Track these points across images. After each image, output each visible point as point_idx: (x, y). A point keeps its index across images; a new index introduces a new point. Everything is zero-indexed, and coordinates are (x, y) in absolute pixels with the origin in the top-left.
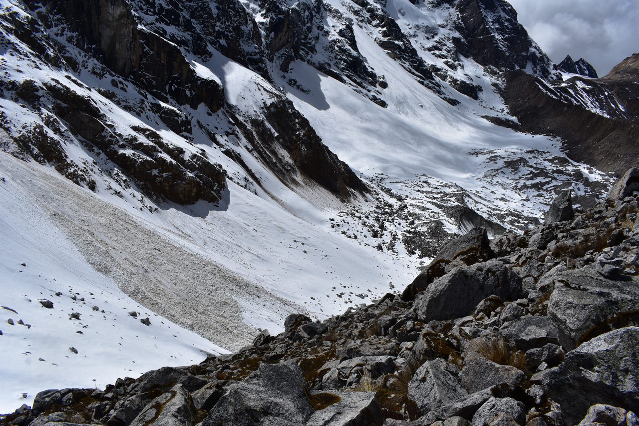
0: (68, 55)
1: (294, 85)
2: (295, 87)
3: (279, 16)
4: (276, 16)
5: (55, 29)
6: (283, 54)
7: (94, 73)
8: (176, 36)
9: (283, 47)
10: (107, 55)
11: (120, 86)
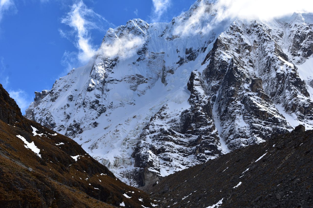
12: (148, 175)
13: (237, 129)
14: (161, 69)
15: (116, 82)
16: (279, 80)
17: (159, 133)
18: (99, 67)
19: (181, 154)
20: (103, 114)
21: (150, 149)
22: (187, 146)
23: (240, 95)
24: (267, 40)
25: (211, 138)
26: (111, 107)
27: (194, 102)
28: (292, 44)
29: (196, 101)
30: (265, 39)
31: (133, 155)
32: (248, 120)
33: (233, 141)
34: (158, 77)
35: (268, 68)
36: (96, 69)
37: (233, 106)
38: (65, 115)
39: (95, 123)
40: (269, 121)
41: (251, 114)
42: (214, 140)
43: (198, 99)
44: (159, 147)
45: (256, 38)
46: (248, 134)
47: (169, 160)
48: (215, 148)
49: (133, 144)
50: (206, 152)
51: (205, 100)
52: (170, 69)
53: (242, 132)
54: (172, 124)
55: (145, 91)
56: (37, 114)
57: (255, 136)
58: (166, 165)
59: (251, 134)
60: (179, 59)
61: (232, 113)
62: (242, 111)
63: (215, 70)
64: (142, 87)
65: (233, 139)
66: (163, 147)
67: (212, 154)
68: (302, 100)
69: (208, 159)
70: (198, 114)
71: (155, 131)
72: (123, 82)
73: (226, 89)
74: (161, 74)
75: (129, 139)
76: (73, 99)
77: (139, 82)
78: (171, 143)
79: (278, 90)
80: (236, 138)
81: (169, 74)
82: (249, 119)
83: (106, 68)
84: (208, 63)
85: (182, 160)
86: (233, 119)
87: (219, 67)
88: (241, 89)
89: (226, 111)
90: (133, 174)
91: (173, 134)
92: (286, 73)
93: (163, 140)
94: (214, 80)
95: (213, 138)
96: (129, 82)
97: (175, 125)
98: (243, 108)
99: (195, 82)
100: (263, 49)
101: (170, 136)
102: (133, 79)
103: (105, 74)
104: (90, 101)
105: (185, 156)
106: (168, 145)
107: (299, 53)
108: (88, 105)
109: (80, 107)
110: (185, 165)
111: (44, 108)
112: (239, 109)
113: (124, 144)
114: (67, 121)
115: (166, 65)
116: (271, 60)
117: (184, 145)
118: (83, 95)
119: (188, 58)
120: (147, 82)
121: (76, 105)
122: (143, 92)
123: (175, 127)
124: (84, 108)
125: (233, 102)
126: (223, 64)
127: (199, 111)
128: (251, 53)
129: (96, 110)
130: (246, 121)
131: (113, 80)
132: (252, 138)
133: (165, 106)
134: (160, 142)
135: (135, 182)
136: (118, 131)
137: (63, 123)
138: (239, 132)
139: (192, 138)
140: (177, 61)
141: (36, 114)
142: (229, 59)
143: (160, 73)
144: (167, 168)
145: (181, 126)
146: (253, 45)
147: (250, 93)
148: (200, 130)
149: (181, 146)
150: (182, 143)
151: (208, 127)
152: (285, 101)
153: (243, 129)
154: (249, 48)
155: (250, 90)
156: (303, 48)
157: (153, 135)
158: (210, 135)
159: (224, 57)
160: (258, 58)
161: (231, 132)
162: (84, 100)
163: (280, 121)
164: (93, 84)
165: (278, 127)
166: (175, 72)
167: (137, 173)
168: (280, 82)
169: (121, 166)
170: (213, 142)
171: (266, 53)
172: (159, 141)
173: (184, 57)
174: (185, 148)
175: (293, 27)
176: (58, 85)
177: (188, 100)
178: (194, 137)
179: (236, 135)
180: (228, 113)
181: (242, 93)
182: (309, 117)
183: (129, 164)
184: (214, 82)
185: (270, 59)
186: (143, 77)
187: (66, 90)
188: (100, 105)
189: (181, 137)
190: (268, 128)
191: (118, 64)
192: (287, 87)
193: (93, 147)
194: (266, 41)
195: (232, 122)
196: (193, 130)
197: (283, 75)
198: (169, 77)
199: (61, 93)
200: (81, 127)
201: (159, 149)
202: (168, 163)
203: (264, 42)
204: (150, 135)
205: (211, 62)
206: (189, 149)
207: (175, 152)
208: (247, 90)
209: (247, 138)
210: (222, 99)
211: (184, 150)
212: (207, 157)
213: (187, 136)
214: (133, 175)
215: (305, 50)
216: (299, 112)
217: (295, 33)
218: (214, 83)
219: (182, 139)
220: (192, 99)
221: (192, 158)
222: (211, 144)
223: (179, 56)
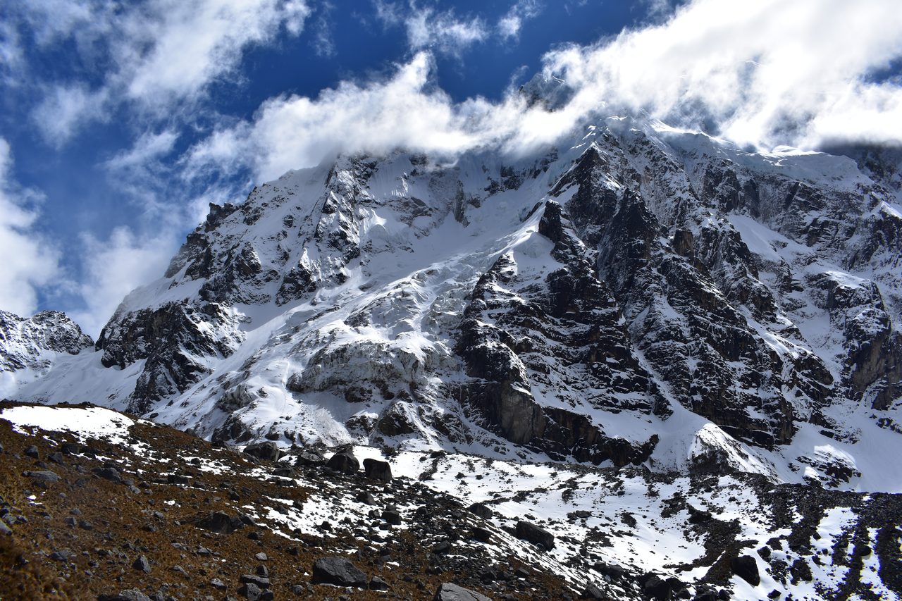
0: (469, 433)
1: (887, 425)
2: (889, 428)
3: (864, 342)
4: (860, 343)
5: (471, 418)
6: (877, 388)
7: (483, 443)
8: (630, 402)
9: (877, 378)
10: (507, 431)
11: (500, 450)
12: (510, 399)
13: (662, 322)
14: (454, 197)
15: (374, 205)
16: (708, 241)
17: (508, 309)
18: (344, 173)
19: (559, 359)
20: (353, 261)
21: (502, 341)
22: (567, 345)
23: (655, 256)
24: (671, 169)
25: (618, 334)
26: (368, 249)
27: (567, 257)
28: (702, 186)
29: (573, 256)
30: (666, 167)
31: (458, 351)
32: (681, 307)
33: (656, 344)
34: (449, 209)
35: (679, 217)
36: (339, 175)
37: (646, 277)
38: (279, 252)
39: (342, 274)
40: (719, 313)
41: (688, 295)
42: (624, 338)
43: (574, 252)
44: (520, 339)
45: (647, 162)
46: (686, 334)
47: (542, 368)
48: (627, 354)
49: (450, 325)
50: (608, 360)
51: (590, 257)
52: (474, 198)
53: (675, 330)
54: (533, 295)
55: (428, 231)
56: (216, 244)
57: (702, 340)
58: (539, 379)
59: (692, 335)
60: (488, 184)
61: (644, 289)
62: (663, 287)
63: (594, 204)
64: (422, 222)
65: (657, 341)
66: (526, 340)
67: (621, 367)
68: (755, 284)
69: (614, 375)
70: (587, 281)
71: (498, 305)
72: (387, 206)
73: (624, 241)
74: (455, 206)
75: (440, 314)
76: (294, 224)
77: (417, 213)
78: (539, 334)
79: (706, 258)
80: (662, 340)
81: (470, 206)
82: (682, 304)
83: (356, 176)
84: (575, 189)
85: (565, 374)
86: (649, 302)
87: (601, 200)
88: (655, 245)
89: (630, 283)
90: (471, 392)
91: (541, 315)
92: (720, 230)
93: (522, 324)
94: (591, 222)
95: (621, 335)
96: (399, 209)
97: (538, 298)
98: (664, 281)
99: (563, 220)
100: (664, 184)
101: (535, 318)
102: (407, 204)
103: (354, 187)
104: (329, 231)
105: (565, 364)
106: (536, 338)
107: (713, 203)
108: (326, 239)
109: (308, 240)
110: (571, 383)
111: (230, 234)
112: (658, 284)
113: (432, 323)
114: (284, 264)
115: (465, 191)
116: (685, 203)
117: (562, 341)
118: (314, 218)
119: (506, 183)
120: (430, 215)
121: (300, 235)
122: (426, 232)
123: (538, 301)
124: (318, 244)
125: (644, 268)
126: (609, 195)
127: (589, 275)
128: (642, 188)
129: (341, 250)
130: (678, 308)
131: (369, 201)
132: (696, 344)
133: (505, 257)
134: (515, 328)
135: (476, 412)
136: (408, 295)
137: (276, 267)
138: (670, 328)
139: (577, 328)
140: (487, 186)
141: (213, 243)
142: (617, 189)
143: (451, 203)
144: (542, 387)
145: (552, 300)
146: (643, 175)
147: (677, 256)
148: (595, 314)
149: (558, 343)
150: (558, 337)
151: (610, 310)
152: (725, 281)
153: (675, 323)
154: (637, 178)
155: (673, 251)
156: (720, 196)
157: (496, 311)
158: (615, 327)
159: (608, 183)
160: (653, 198)
161: (650, 325)
162: (317, 228)
163: (737, 316)
164: (335, 202)
165: (735, 327)
166: (483, 205)
167: (483, 390)
168: (711, 245)
169: (436, 371)
170: (622, 342)
171: (673, 190)
172: (512, 327)
173: (499, 181)
174: (564, 347)
175: (700, 158)
176: (260, 195)
177: (552, 253)
178: (582, 328)
179: (664, 333)
180: (634, 287)
181: (658, 253)
182: (769, 317)
183: (453, 369)
184: (592, 226)
185: (681, 202)
186: (424, 204)
187: (278, 206)
188: (348, 243)
189: (554, 324)
190: (719, 327)
191: (375, 174)
192: (725, 256)
193: (356, 321)
194: (668, 171)
195: (645, 307)
196: (577, 312)
197: (716, 233)
198: (470, 212)
199: (267, 210)
200: (314, 279)
201: (520, 344)
202: (542, 375)
203: (665, 172)
204: (489, 311)
205: (581, 189)
206: (571, 350)
207: (549, 354)
208: (668, 250)
209: (686, 341)
210: (617, 260)
211: (563, 351)
212: (613, 372)
213: (565, 324)
214: (470, 395)
215: (722, 199)
216: (752, 305)
217: (705, 167)
218: (592, 229)
219: (556, 329)
220: (561, 252)
221: (580, 370)
222: (618, 345)
223: (489, 178)
